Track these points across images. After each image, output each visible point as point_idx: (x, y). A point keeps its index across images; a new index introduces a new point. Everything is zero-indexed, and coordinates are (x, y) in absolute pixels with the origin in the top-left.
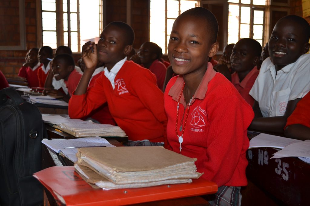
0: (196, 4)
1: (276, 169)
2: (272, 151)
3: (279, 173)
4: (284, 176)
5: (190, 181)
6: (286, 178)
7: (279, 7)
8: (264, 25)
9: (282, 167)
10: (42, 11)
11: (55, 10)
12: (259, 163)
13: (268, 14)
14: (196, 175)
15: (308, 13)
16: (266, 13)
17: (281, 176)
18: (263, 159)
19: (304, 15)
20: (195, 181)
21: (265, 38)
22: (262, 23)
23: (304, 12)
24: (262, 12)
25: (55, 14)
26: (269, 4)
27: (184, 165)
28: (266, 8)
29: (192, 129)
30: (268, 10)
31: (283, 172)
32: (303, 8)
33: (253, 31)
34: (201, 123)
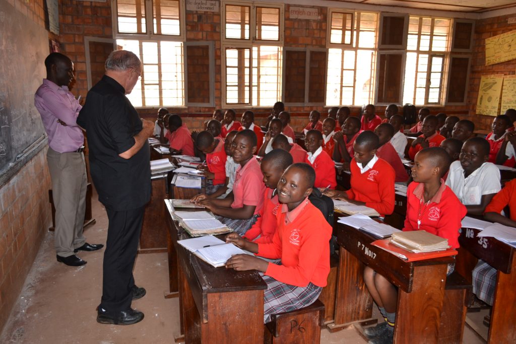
0: (372, 53)
1: (479, 241)
2: (476, 231)
3: (481, 243)
4: (484, 246)
5: (445, 249)
6: (485, 246)
7: (460, 53)
8: (442, 73)
9: (483, 240)
10: (226, 67)
11: (237, 65)
12: (467, 236)
13: (447, 61)
14: (448, 247)
15: (492, 61)
16: (445, 59)
17: (482, 245)
18: (470, 235)
19: (487, 63)
20: (448, 250)
21: (442, 86)
22: (440, 70)
23: (487, 59)
24: (441, 59)
25: (237, 69)
26: (449, 50)
27: (443, 242)
28: (446, 55)
29: (429, 219)
30: (448, 56)
31: (483, 243)
32: (487, 56)
33: (430, 80)
34: (436, 216)
